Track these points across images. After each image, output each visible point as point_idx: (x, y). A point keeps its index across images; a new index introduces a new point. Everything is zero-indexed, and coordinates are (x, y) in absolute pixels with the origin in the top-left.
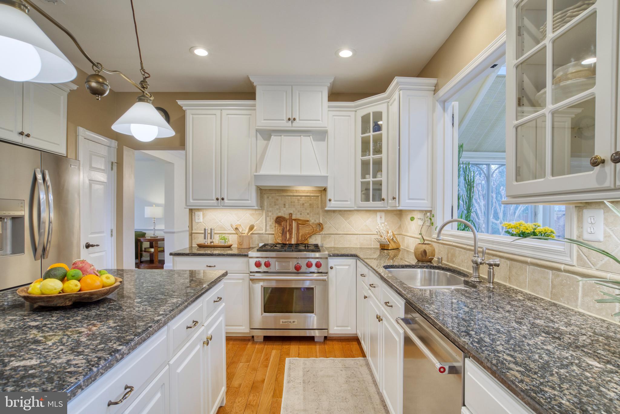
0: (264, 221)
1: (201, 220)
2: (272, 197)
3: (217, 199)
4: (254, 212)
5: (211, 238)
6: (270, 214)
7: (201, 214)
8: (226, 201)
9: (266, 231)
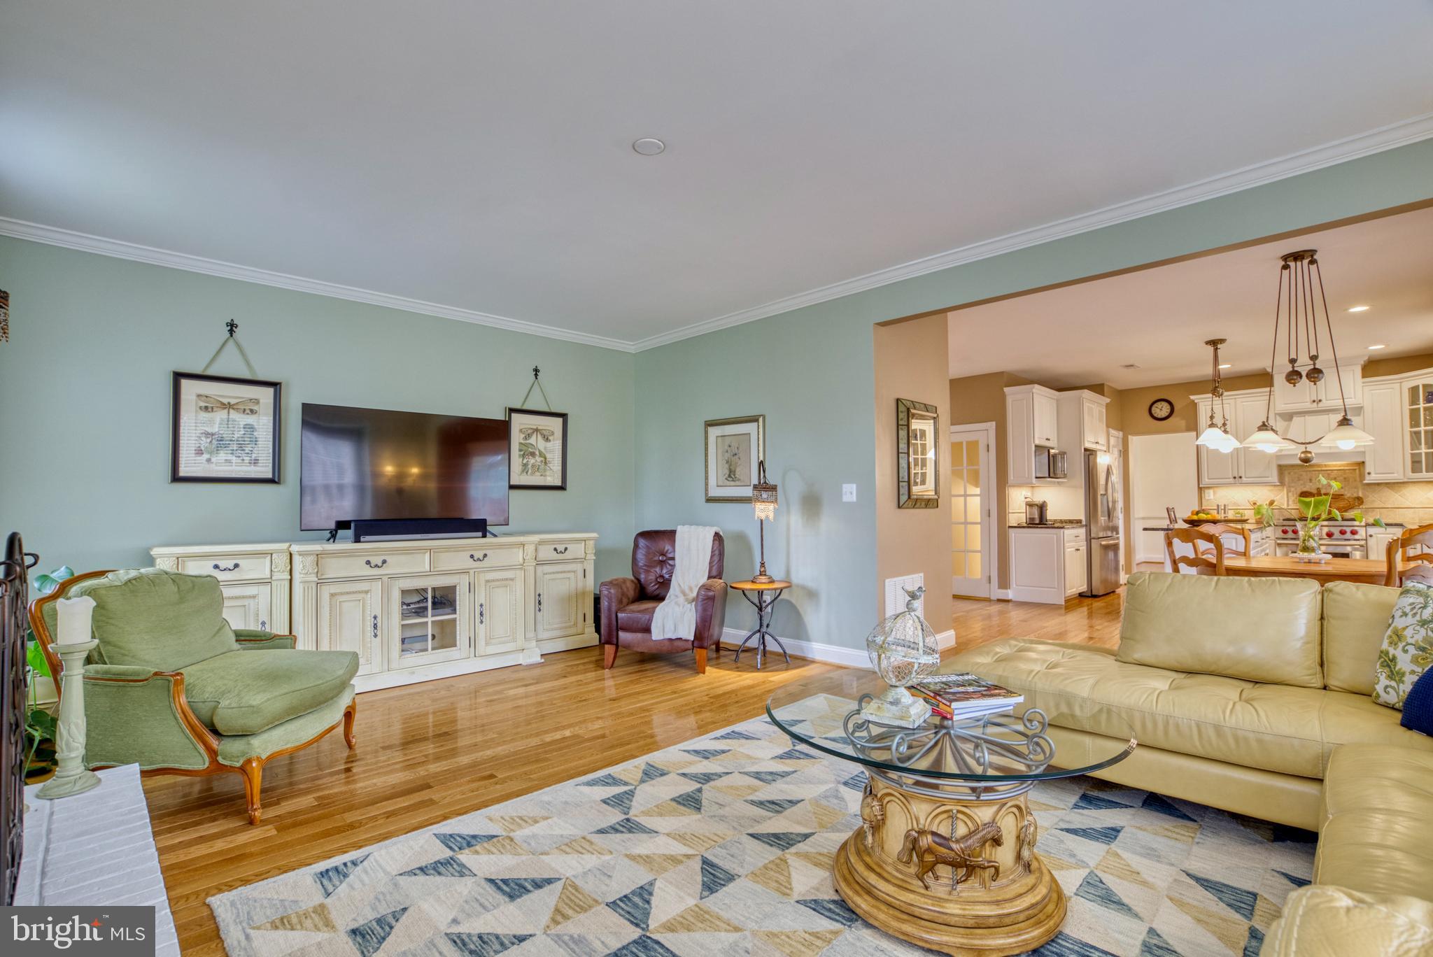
0: (1285, 496)
1: (1212, 497)
2: (1295, 473)
3: (1235, 478)
4: (1272, 488)
5: (1225, 513)
6: (1292, 489)
7: (1211, 491)
8: (1244, 479)
9: (1288, 505)
